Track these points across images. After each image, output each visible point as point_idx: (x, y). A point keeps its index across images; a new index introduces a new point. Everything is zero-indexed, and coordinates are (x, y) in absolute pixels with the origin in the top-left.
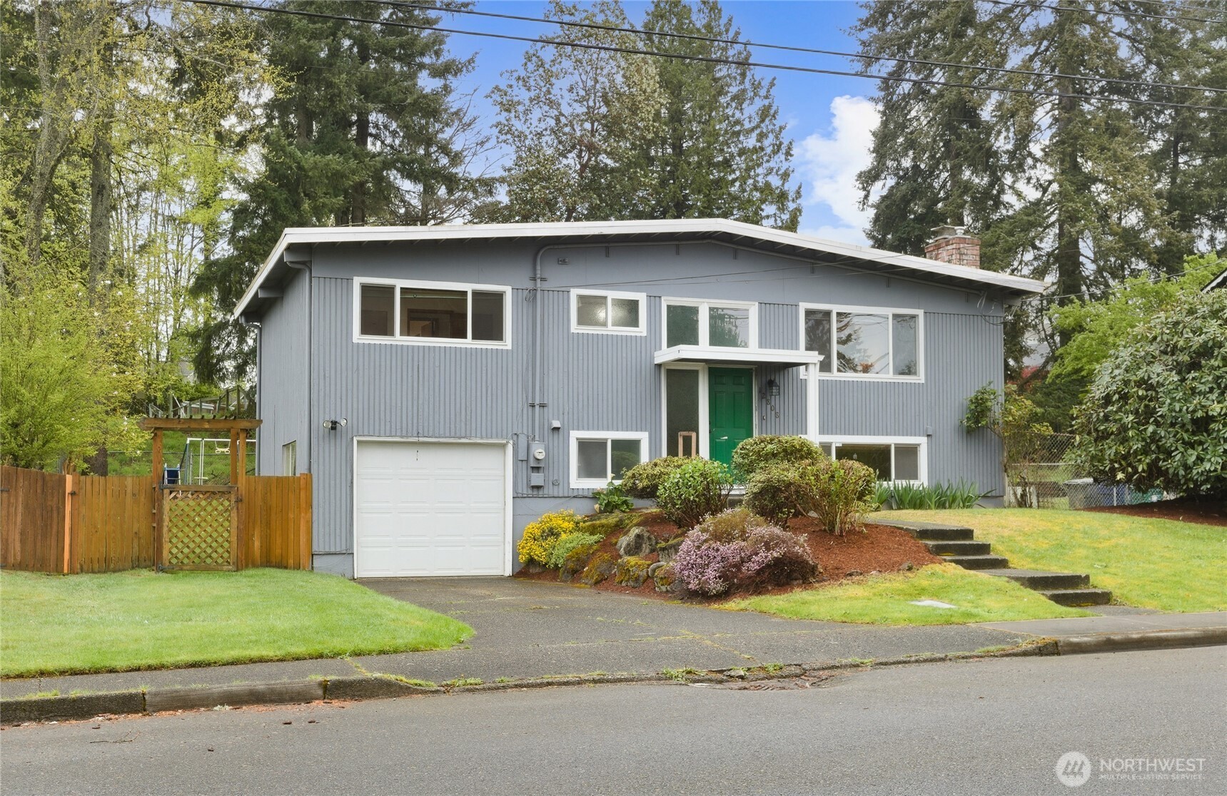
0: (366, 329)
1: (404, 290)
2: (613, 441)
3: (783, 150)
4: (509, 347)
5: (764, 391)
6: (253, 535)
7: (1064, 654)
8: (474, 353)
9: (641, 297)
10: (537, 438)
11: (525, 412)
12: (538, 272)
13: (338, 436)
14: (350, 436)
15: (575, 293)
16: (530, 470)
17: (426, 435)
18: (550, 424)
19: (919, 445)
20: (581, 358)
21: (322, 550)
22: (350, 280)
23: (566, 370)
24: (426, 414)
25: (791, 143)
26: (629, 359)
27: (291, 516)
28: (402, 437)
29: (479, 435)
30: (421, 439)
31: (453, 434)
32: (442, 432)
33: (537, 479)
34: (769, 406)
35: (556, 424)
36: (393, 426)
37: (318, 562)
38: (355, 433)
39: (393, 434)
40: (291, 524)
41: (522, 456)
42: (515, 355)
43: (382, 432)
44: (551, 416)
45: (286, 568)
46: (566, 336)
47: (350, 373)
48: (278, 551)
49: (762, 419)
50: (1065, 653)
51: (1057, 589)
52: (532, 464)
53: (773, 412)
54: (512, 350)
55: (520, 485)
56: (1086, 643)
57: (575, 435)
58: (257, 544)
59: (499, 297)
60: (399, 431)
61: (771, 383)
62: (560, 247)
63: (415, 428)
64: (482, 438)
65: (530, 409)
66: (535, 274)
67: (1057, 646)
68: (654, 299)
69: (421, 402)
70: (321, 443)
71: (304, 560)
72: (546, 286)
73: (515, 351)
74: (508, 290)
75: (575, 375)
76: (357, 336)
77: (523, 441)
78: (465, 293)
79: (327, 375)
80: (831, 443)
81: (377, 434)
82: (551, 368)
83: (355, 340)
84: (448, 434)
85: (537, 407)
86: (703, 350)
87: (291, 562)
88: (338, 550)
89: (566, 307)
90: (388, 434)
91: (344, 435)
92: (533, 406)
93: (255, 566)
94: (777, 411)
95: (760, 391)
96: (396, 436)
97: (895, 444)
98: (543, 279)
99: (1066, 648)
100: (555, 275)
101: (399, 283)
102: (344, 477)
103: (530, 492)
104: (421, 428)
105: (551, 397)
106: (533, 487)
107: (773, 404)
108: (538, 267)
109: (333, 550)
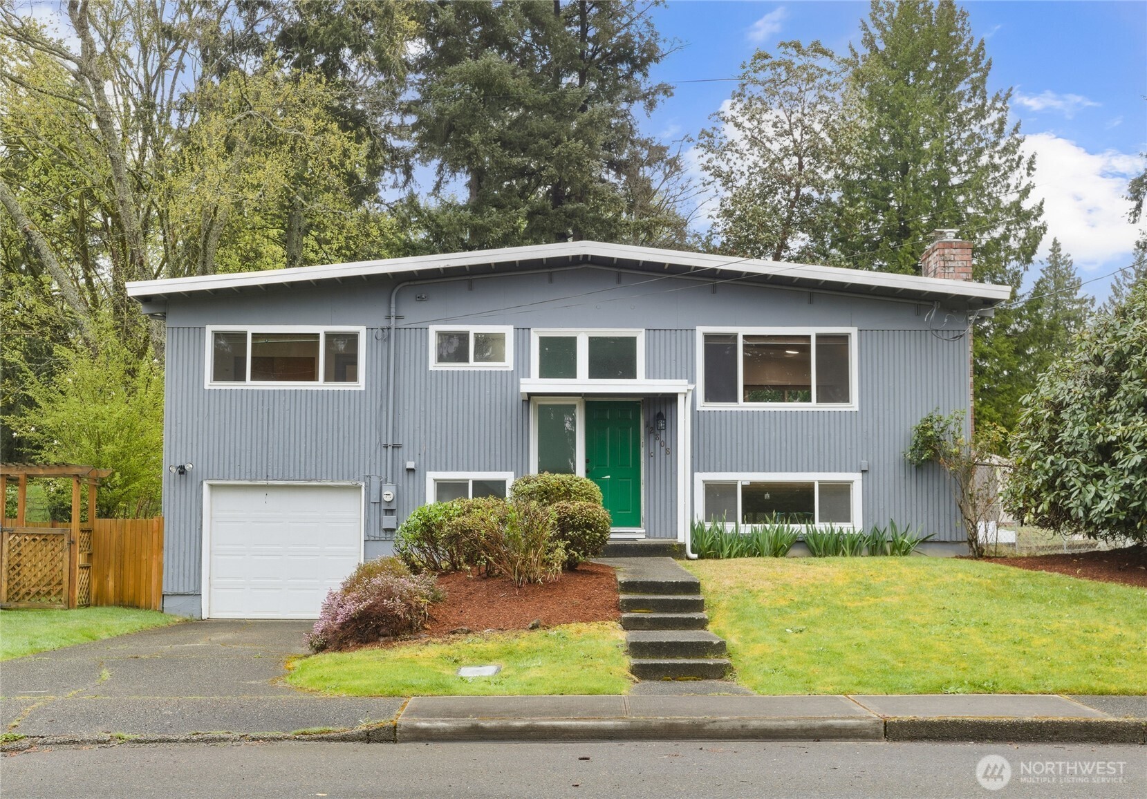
0: (218, 376)
1: (255, 336)
2: (474, 482)
3: (1024, 164)
4: (363, 388)
5: (652, 425)
6: (108, 576)
7: (402, 742)
8: (325, 396)
9: (508, 331)
10: (389, 479)
11: (378, 453)
12: (393, 310)
13: (189, 480)
14: (200, 480)
15: (433, 329)
16: (383, 512)
17: (275, 477)
18: (404, 465)
19: (852, 482)
20: (439, 396)
21: (170, 591)
22: (202, 329)
23: (423, 409)
24: (276, 458)
25: (1033, 156)
26: (493, 396)
27: (144, 557)
28: (251, 480)
29: (330, 477)
30: (270, 482)
31: (303, 477)
32: (291, 475)
33: (389, 522)
34: (658, 443)
35: (410, 465)
36: (243, 471)
37: (168, 602)
38: (205, 477)
39: (243, 477)
40: (144, 565)
41: (375, 498)
42: (368, 395)
43: (232, 476)
44: (405, 458)
45: (138, 607)
46: (423, 374)
47: (201, 418)
48: (131, 591)
49: (649, 455)
50: (406, 740)
51: (674, 657)
52: (384, 507)
53: (663, 449)
54: (366, 391)
55: (372, 527)
56: (438, 729)
57: (432, 477)
58: (111, 584)
59: (352, 338)
60: (248, 474)
61: (660, 417)
62: (417, 283)
63: (264, 471)
64: (332, 481)
65: (384, 450)
66: (390, 313)
67: (395, 731)
68: (522, 333)
69: (270, 445)
70: (172, 487)
71: (155, 601)
72: (401, 324)
73: (368, 392)
74: (362, 331)
75: (433, 414)
76: (209, 383)
77: (375, 482)
78: (317, 336)
79: (179, 421)
80: (737, 481)
81: (226, 477)
82: (407, 408)
83: (207, 387)
84: (297, 477)
85: (390, 449)
86: (583, 382)
87: (143, 601)
88: (186, 591)
89: (424, 344)
90: (237, 478)
91: (194, 479)
92: (386, 447)
93: (108, 605)
94: (668, 446)
95: (647, 425)
96: (245, 479)
97: (819, 482)
98: (397, 317)
99: (406, 735)
100: (412, 313)
101: (251, 329)
102: (193, 520)
103: (383, 535)
104: (270, 471)
105: (406, 437)
106: (386, 530)
107: (663, 439)
108: (393, 305)
109: (181, 591)
